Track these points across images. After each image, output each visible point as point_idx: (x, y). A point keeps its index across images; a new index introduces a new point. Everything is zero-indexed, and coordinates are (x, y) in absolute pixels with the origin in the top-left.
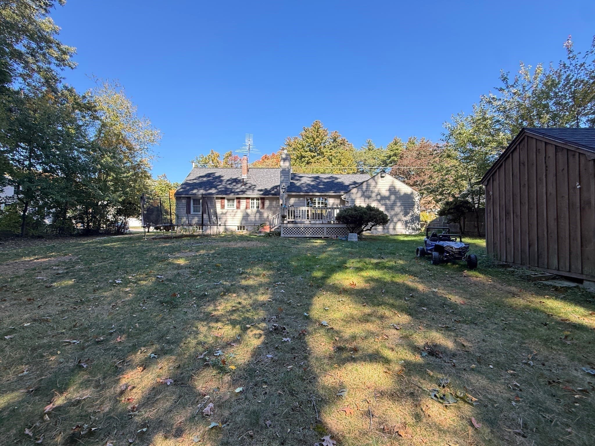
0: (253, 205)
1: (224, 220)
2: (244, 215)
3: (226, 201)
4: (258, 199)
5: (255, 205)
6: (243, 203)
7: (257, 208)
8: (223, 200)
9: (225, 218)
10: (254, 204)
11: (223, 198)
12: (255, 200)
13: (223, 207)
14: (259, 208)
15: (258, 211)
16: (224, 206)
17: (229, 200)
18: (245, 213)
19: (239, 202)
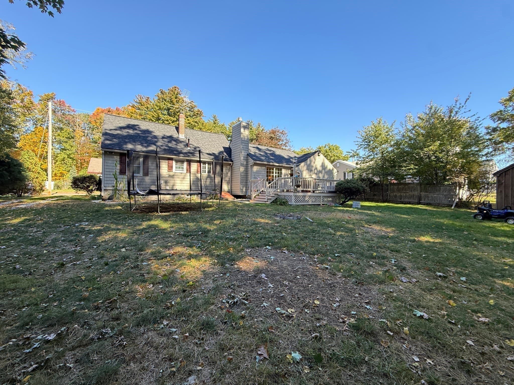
0: (204, 170)
1: (172, 184)
2: (194, 180)
3: (174, 162)
4: (209, 163)
5: (207, 170)
6: (194, 166)
7: (208, 173)
8: (170, 161)
9: (173, 182)
10: (205, 168)
11: (171, 159)
12: (207, 165)
13: (170, 168)
14: (210, 173)
15: (209, 176)
16: (172, 167)
17: (177, 161)
18: (196, 178)
19: (189, 165)
